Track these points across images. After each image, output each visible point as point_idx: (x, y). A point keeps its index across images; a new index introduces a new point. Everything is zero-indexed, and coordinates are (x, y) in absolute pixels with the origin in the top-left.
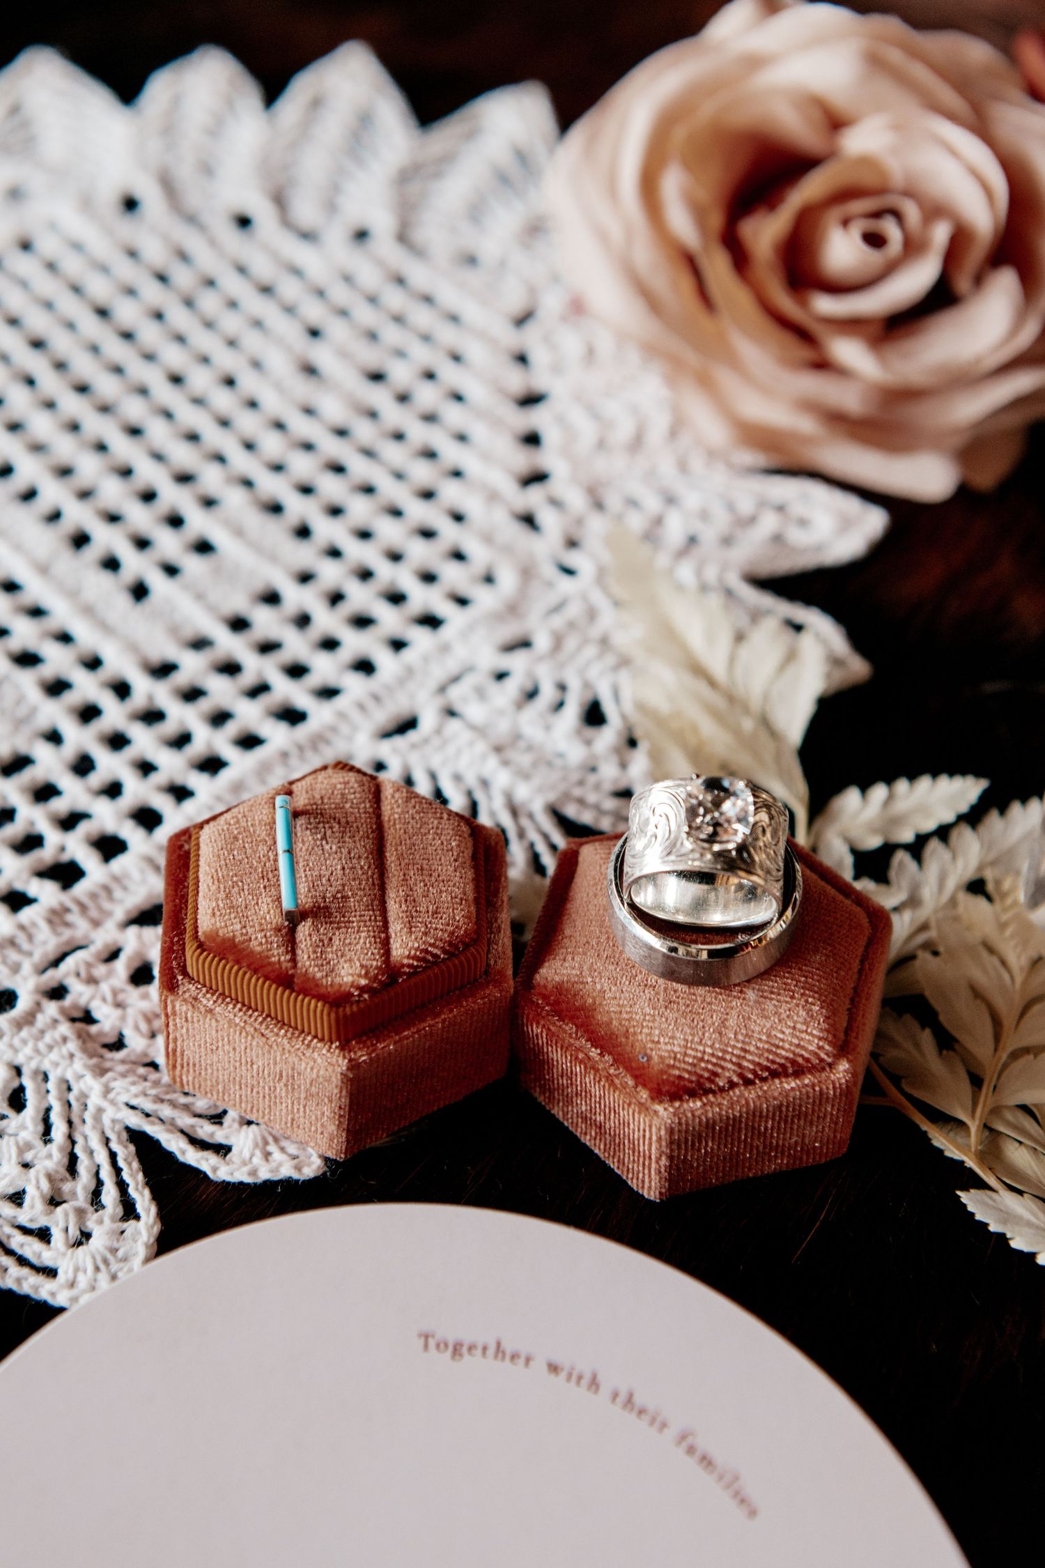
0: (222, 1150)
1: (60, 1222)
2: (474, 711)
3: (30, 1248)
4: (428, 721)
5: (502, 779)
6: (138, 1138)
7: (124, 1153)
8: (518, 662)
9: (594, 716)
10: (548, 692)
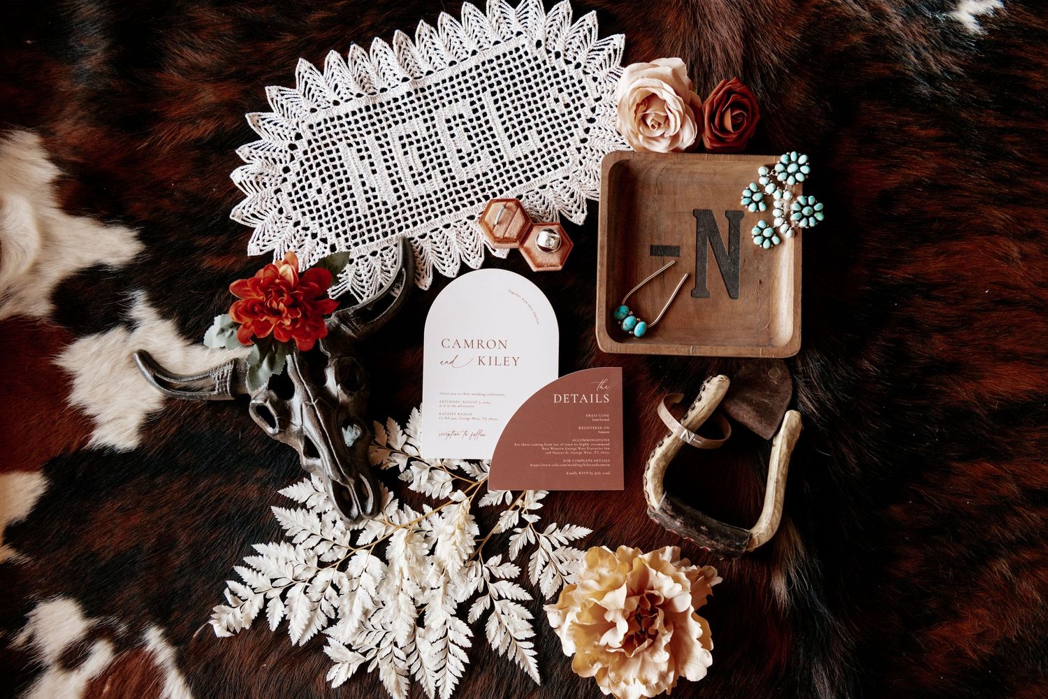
0: (495, 251)
1: (472, 254)
2: (555, 188)
3: (467, 256)
4: (548, 187)
5: (554, 203)
6: (485, 245)
7: (483, 247)
8: (565, 181)
9: (572, 196)
10: (567, 189)
